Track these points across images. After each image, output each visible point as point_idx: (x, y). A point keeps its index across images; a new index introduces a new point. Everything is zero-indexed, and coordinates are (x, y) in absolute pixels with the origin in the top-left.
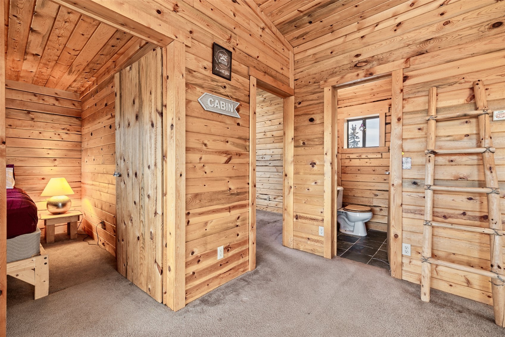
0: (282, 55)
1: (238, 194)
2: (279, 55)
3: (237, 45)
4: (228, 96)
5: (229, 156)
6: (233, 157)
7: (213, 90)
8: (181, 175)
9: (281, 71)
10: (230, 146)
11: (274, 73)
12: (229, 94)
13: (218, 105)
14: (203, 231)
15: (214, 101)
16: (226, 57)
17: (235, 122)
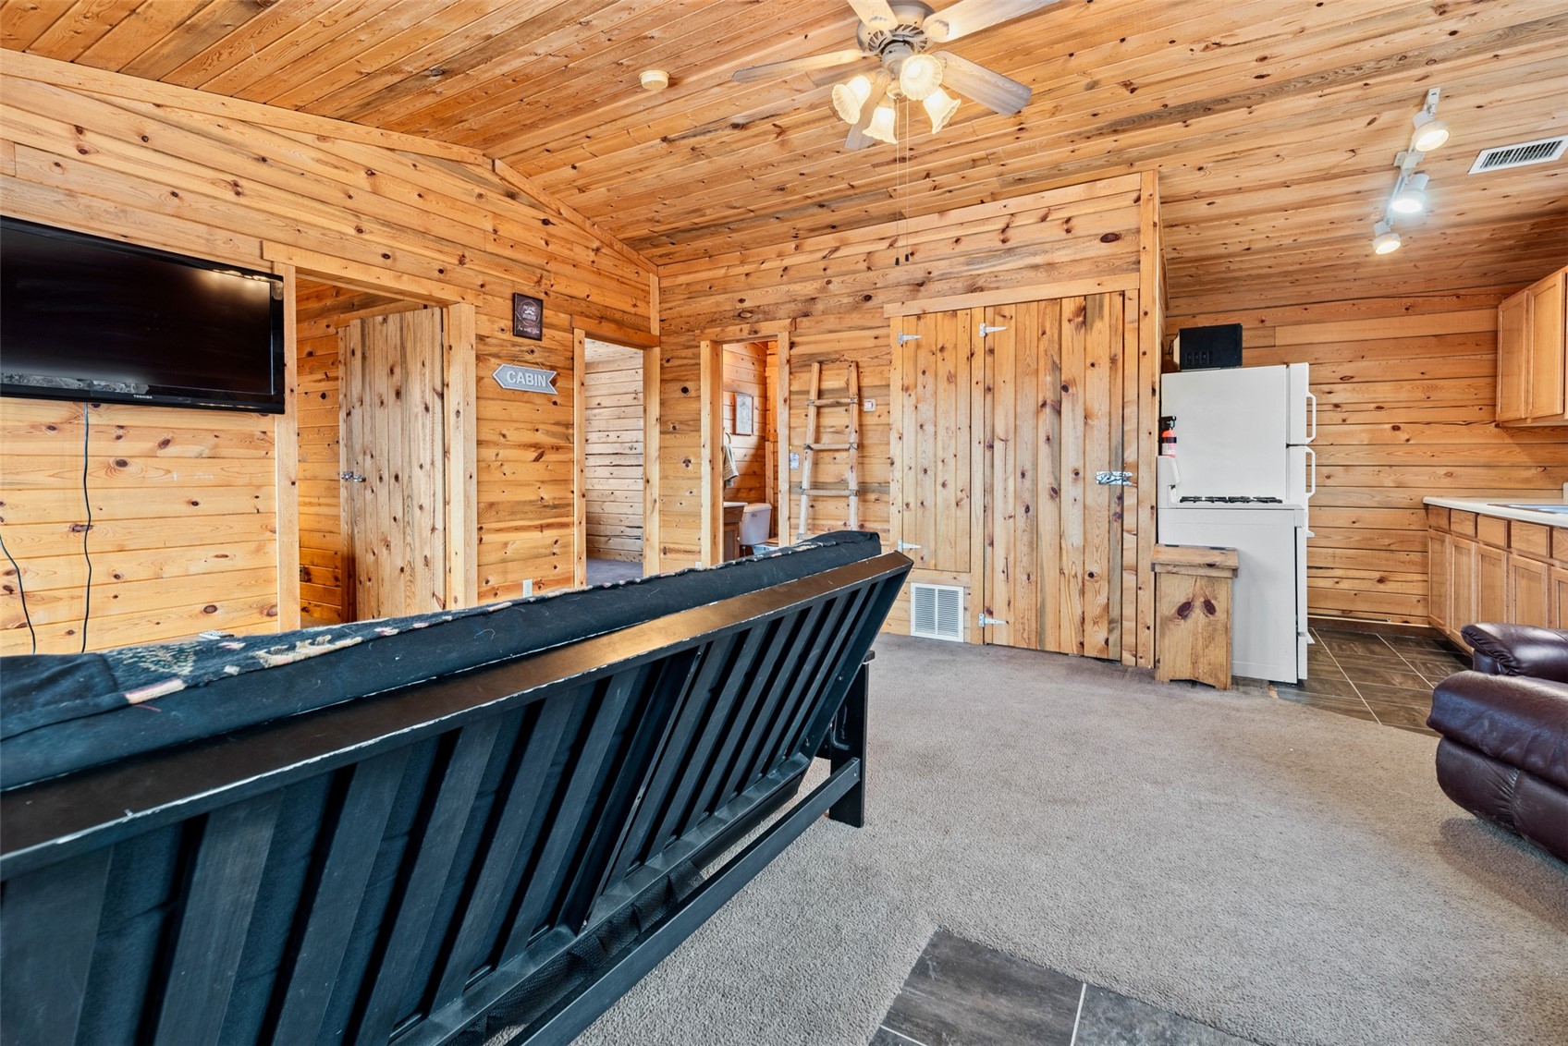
0: (634, 283)
1: (555, 507)
2: (628, 284)
3: (552, 286)
4: (537, 364)
5: (540, 451)
6: (547, 452)
7: (514, 359)
8: (471, 477)
9: (633, 310)
10: (542, 436)
11: (618, 316)
12: (538, 360)
13: (523, 380)
14: (501, 555)
15: (517, 374)
16: (533, 309)
17: (549, 400)
